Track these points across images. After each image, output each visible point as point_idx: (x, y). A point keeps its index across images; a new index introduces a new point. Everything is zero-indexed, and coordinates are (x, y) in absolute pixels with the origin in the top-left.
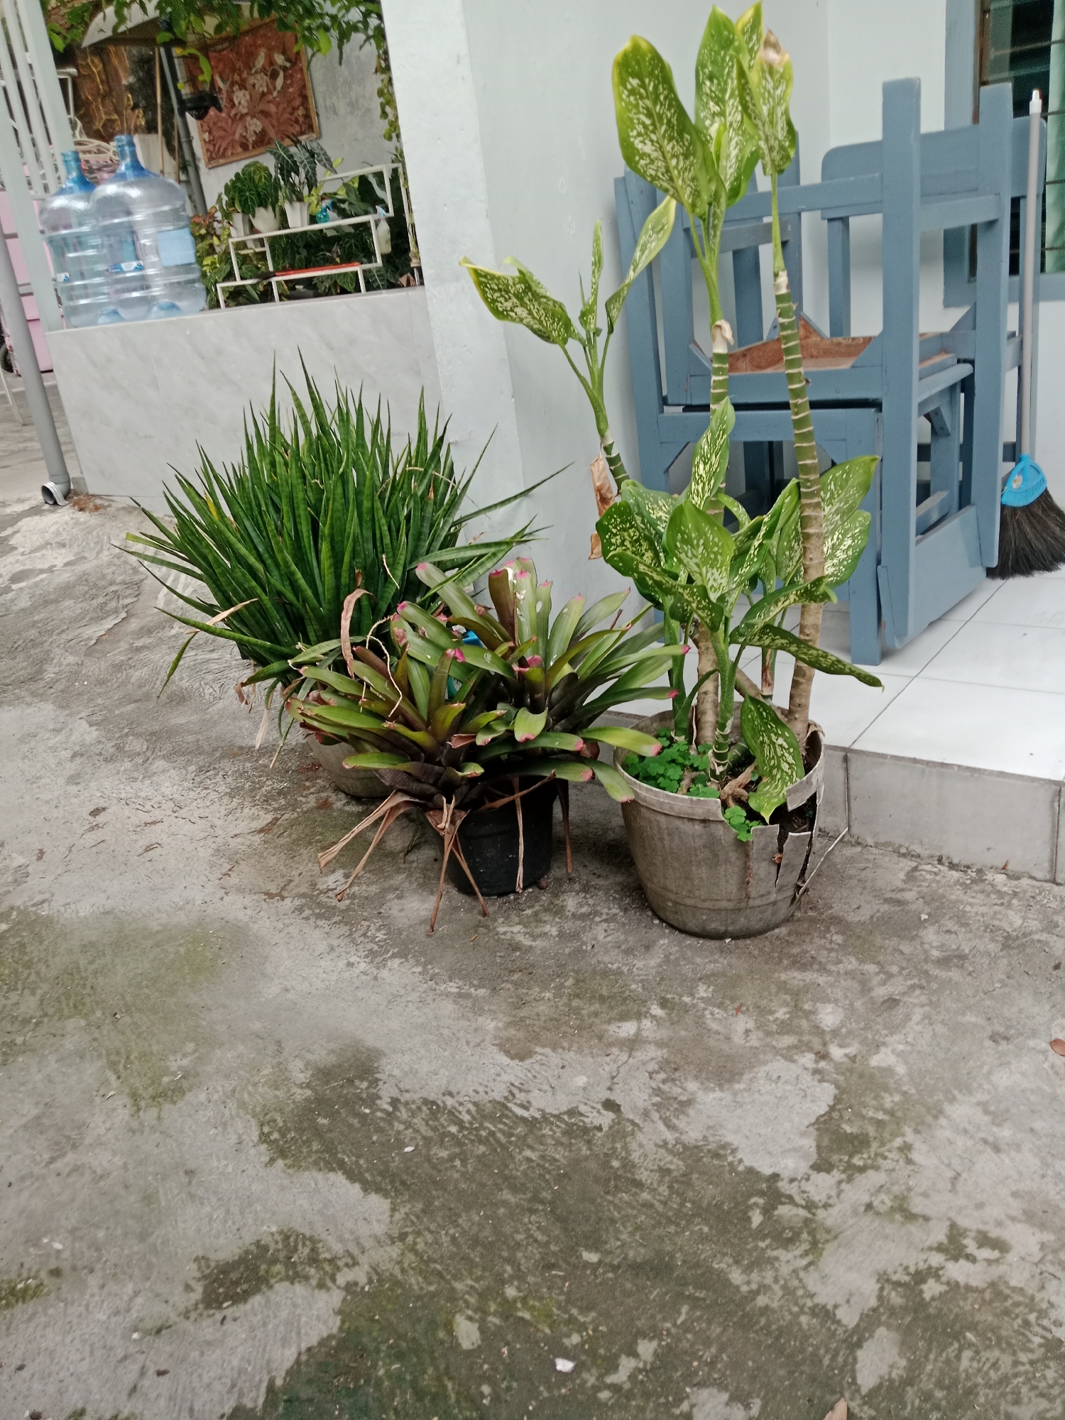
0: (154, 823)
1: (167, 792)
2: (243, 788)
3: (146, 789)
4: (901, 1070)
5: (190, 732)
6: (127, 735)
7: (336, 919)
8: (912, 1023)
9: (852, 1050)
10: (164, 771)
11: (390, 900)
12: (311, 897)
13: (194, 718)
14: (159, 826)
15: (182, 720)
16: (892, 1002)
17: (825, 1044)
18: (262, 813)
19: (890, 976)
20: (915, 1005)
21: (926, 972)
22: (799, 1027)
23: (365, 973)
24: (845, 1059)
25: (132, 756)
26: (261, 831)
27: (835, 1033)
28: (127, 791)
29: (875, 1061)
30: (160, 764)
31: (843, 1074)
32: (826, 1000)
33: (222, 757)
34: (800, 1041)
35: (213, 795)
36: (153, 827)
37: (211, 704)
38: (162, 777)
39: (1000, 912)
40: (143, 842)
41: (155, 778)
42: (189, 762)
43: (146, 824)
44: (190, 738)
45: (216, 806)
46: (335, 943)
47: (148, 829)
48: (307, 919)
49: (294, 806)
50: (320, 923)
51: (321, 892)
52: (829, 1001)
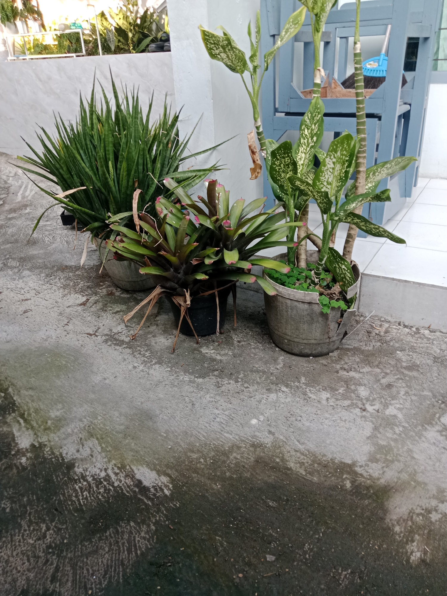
0: (27, 300)
1: (31, 286)
2: (69, 285)
3: (21, 284)
4: (400, 416)
5: (39, 258)
6: (8, 259)
7: (124, 346)
8: (401, 395)
9: (376, 407)
10: (29, 276)
11: (150, 338)
12: (111, 336)
13: (41, 251)
14: (29, 302)
15: (35, 252)
16: (389, 386)
17: (364, 405)
18: (80, 296)
19: (387, 374)
20: (400, 387)
21: (403, 373)
22: (351, 396)
23: (142, 371)
24: (374, 411)
25: (12, 268)
26: (81, 305)
27: (367, 400)
28: (11, 285)
29: (388, 412)
30: (26, 273)
31: (375, 418)
32: (360, 385)
33: (57, 270)
34: (352, 403)
35: (54, 288)
36: (26, 302)
37: (49, 246)
38: (28, 279)
39: (429, 347)
40: (22, 309)
41: (24, 279)
42: (41, 272)
43: (23, 300)
44: (40, 261)
45: (57, 292)
46: (126, 357)
47: (23, 303)
48: (110, 345)
49: (96, 294)
50: (117, 347)
51: (115, 334)
52: (362, 385)
